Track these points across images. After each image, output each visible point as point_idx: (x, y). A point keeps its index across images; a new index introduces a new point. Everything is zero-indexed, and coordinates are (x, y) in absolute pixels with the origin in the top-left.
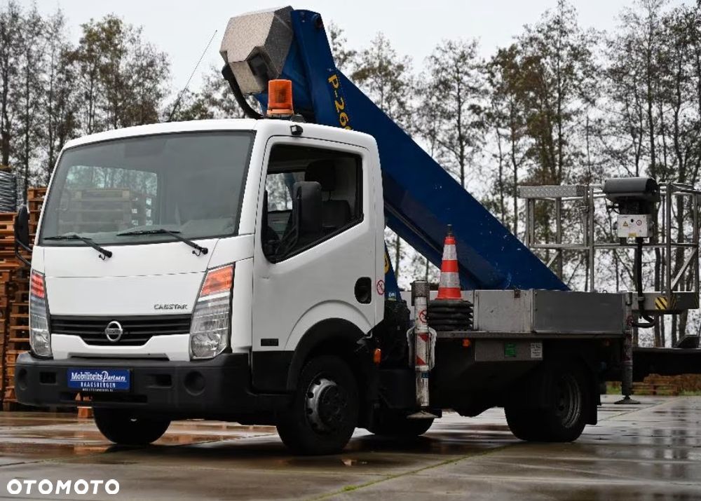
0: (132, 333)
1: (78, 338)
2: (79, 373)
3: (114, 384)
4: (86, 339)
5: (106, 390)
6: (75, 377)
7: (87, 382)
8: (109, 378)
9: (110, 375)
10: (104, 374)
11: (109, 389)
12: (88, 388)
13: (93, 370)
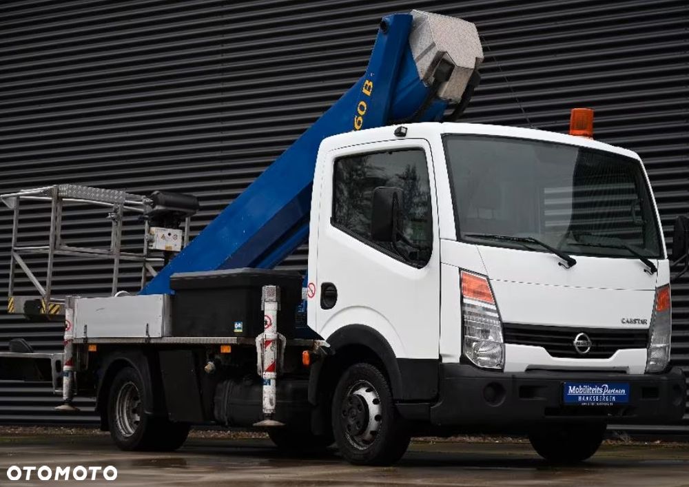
0: (599, 346)
1: (542, 349)
2: (577, 386)
3: (614, 398)
4: (550, 351)
5: (605, 404)
6: (572, 390)
7: (586, 396)
8: (609, 392)
9: (610, 388)
10: (603, 388)
11: (609, 402)
12: (587, 402)
13: (593, 383)
